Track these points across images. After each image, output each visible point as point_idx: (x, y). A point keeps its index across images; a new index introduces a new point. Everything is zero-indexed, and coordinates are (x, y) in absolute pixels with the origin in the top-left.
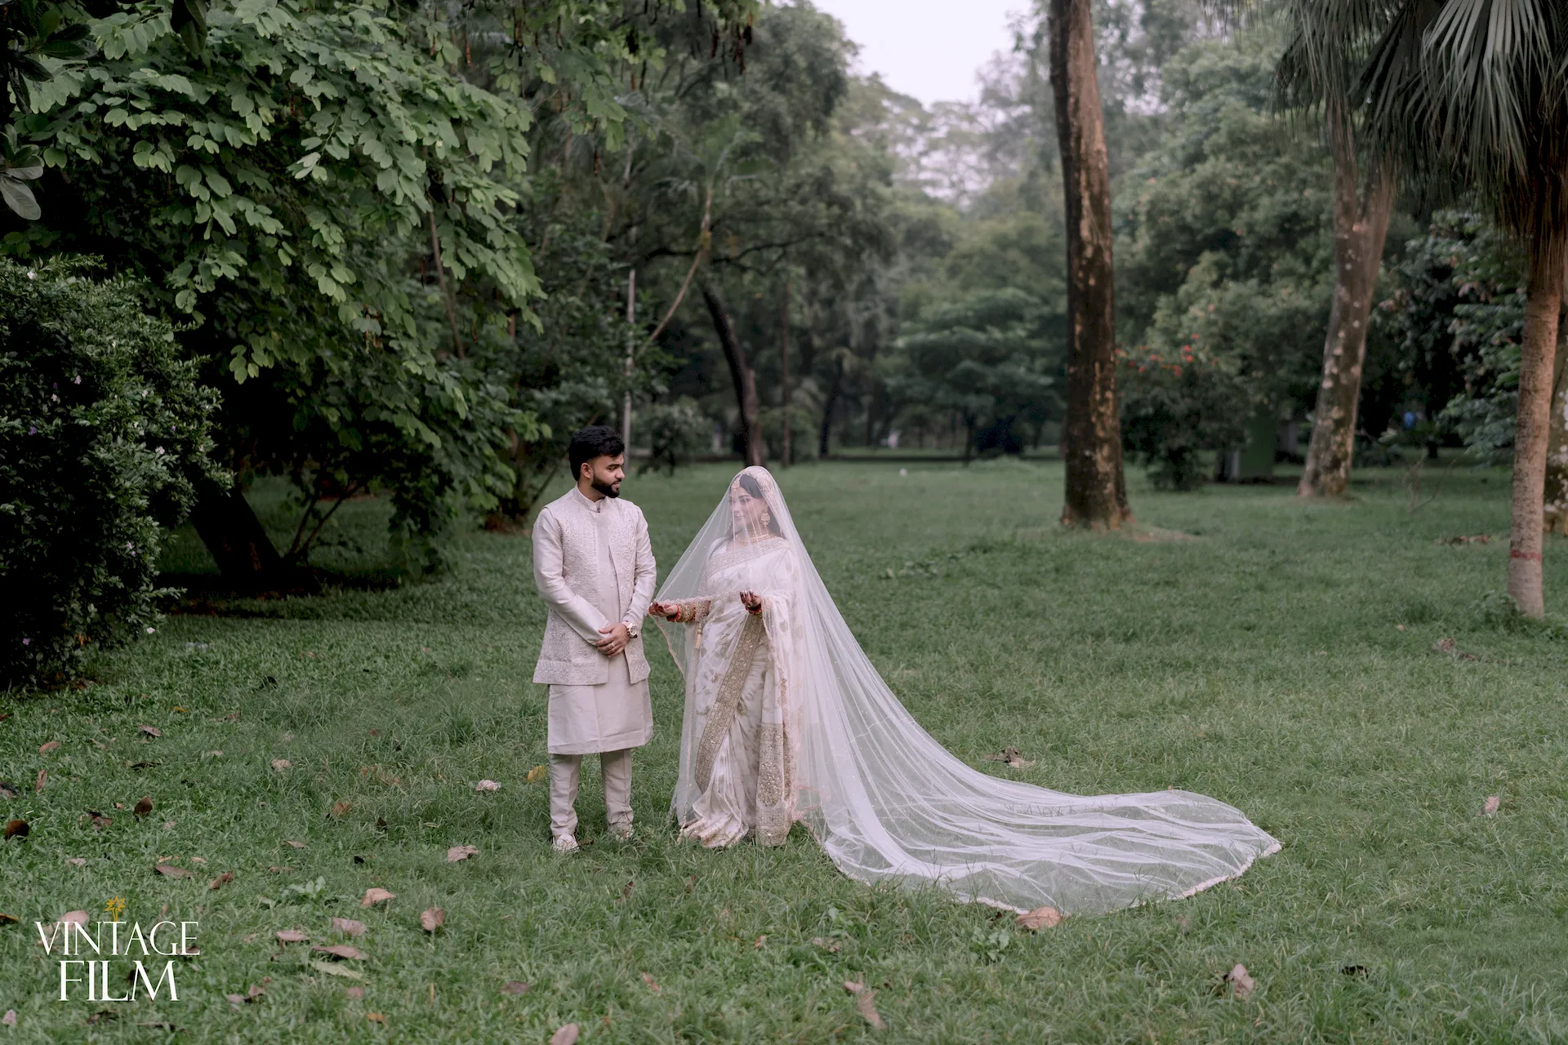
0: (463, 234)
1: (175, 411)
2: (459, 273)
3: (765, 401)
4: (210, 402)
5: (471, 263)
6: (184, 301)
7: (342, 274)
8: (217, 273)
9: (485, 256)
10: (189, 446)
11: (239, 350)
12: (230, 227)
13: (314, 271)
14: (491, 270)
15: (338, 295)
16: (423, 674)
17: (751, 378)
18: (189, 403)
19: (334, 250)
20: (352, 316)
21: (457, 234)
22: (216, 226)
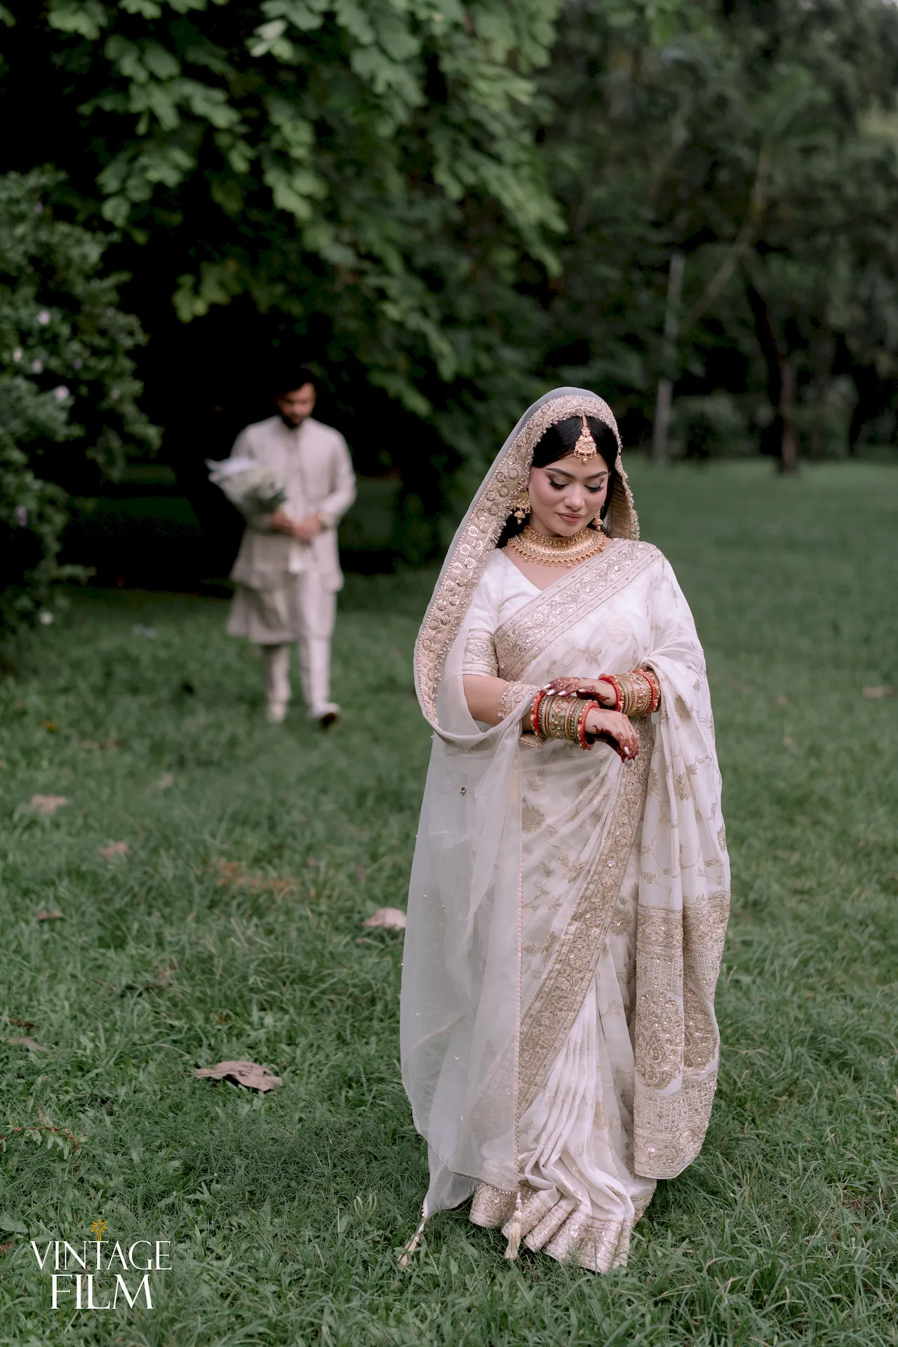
0: (464, 141)
1: (84, 344)
2: (455, 191)
3: (799, 400)
4: (131, 334)
5: (470, 178)
6: (114, 210)
7: (307, 183)
8: (154, 175)
9: (490, 171)
10: (98, 388)
11: (187, 280)
12: (169, 119)
13: (273, 177)
14: (495, 188)
15: (302, 210)
16: (377, 690)
17: (788, 374)
18: (103, 333)
19: (299, 152)
20: (322, 240)
21: (456, 143)
22: (154, 119)
